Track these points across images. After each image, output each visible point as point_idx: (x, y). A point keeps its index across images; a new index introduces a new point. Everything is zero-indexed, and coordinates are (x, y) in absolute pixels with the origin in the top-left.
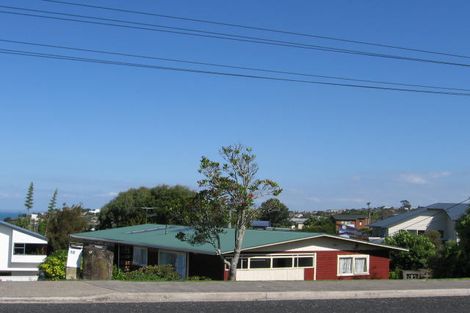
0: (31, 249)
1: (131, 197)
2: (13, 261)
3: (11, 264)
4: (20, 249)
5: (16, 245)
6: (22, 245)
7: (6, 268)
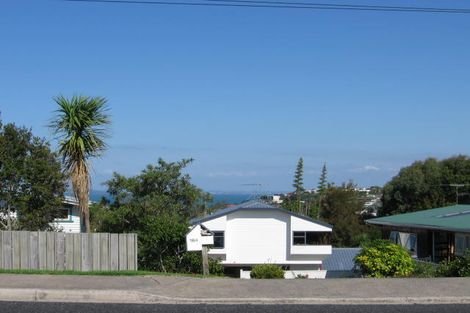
0: (312, 238)
1: (420, 171)
2: (292, 252)
3: (290, 256)
4: (301, 238)
5: (296, 233)
6: (302, 233)
7: (284, 261)
